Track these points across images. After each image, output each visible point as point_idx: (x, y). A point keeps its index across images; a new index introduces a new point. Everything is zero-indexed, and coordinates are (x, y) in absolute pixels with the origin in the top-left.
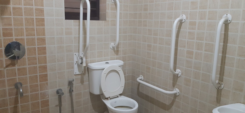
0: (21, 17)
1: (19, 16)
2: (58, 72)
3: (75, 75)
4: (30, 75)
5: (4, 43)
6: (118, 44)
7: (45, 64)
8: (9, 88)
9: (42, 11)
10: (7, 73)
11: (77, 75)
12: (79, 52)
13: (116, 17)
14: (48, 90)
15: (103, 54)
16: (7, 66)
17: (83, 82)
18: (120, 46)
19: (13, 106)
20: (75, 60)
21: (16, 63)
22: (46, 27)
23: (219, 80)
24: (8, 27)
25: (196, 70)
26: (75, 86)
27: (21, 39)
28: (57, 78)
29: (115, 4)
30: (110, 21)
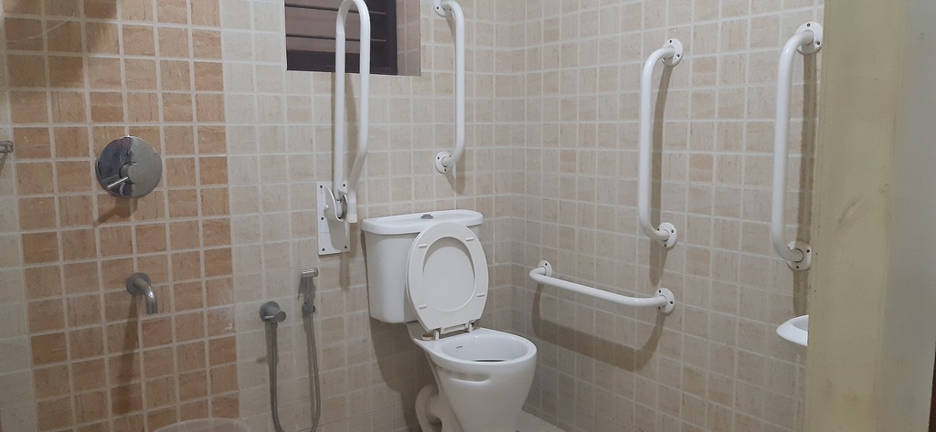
0: (150, 58)
1: (144, 54)
2: (265, 245)
3: (321, 256)
4: (177, 252)
5: (96, 141)
6: (463, 156)
7: (225, 217)
8: (109, 291)
9: (214, 40)
10: (102, 241)
11: (329, 258)
12: (333, 180)
13: (452, 63)
14: (232, 305)
15: (413, 189)
16: (103, 219)
17: (348, 284)
18: (467, 164)
19: (120, 354)
20: (322, 204)
21: (132, 209)
22: (227, 93)
23: (799, 240)
24: (110, 91)
25: (724, 218)
26: (322, 294)
27: (149, 130)
28: (263, 265)
29: (448, 21)
30: (433, 76)
